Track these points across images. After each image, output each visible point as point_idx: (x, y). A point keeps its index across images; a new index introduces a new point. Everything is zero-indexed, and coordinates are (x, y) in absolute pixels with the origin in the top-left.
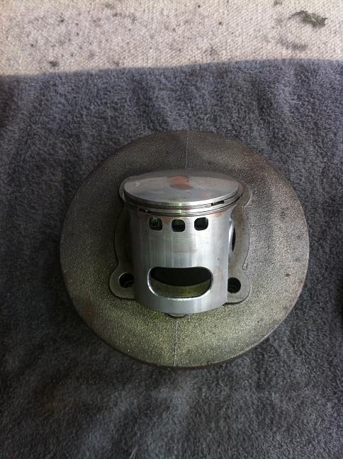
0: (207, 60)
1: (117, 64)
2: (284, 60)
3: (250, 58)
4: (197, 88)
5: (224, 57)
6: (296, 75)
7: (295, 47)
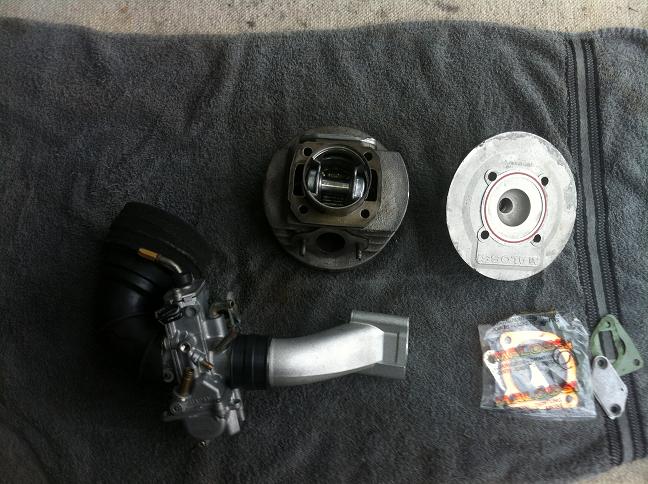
0: (379, 21)
1: (305, 25)
2: (440, 22)
3: (413, 19)
4: (373, 47)
5: (392, 18)
6: (450, 35)
7: (450, 9)
